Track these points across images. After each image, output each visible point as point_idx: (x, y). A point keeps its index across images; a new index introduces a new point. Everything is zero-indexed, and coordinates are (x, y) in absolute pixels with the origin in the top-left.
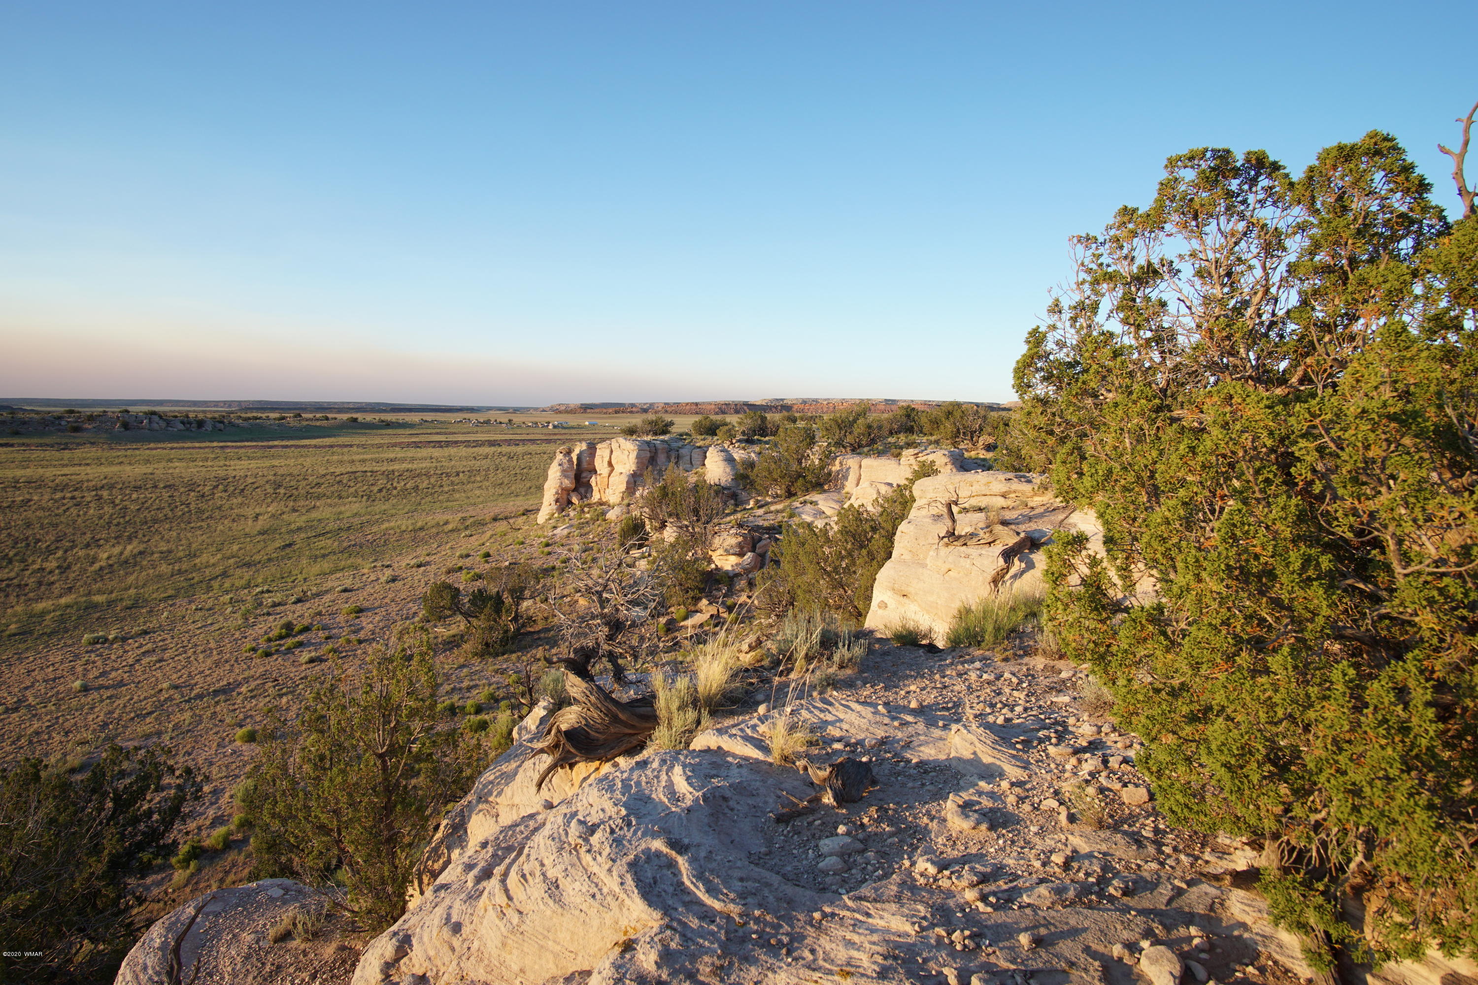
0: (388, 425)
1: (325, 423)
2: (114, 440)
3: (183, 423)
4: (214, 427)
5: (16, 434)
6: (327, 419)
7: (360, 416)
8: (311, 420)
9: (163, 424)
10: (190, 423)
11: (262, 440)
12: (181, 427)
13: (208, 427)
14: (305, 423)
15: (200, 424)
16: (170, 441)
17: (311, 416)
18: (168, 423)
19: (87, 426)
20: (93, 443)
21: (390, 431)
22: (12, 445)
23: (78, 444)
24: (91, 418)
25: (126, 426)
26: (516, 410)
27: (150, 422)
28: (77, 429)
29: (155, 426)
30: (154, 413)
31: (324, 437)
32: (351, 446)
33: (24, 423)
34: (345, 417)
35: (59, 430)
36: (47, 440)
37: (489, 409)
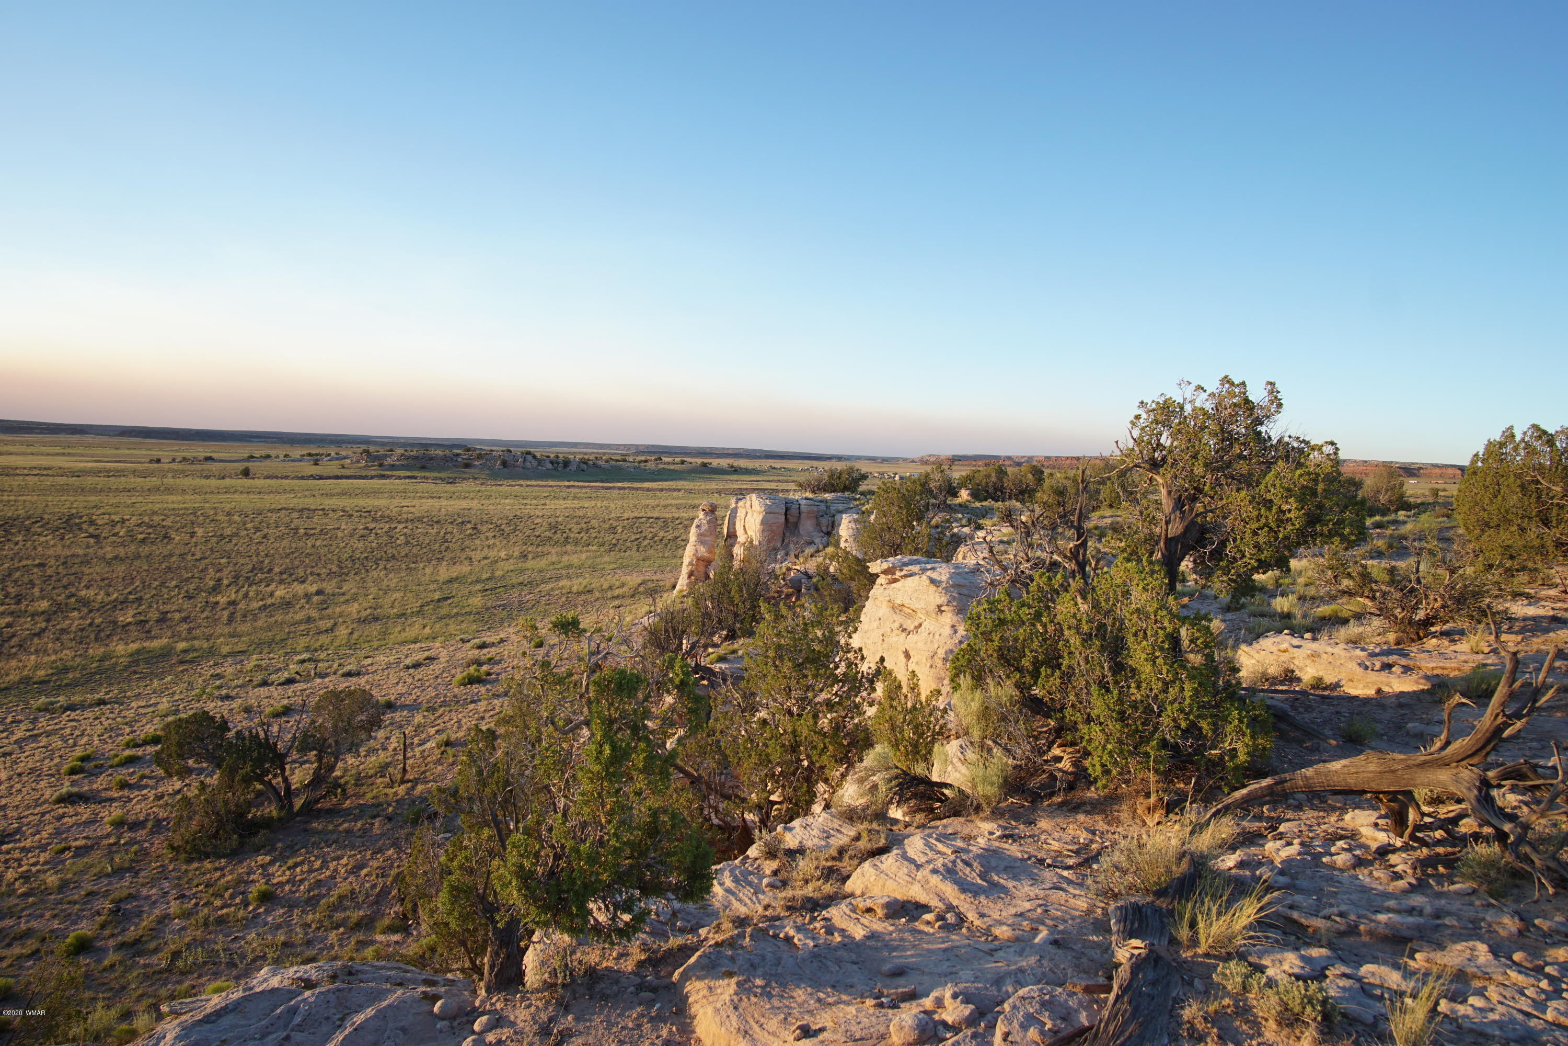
0: (735, 471)
1: (678, 467)
2: (495, 476)
3: (552, 463)
4: (578, 467)
5: (423, 468)
6: (683, 462)
7: (714, 462)
8: (668, 463)
9: (535, 463)
10: (558, 463)
11: (607, 481)
12: (550, 466)
13: (573, 467)
14: (661, 466)
15: (566, 463)
16: (536, 479)
17: (670, 459)
18: (540, 462)
19: (476, 463)
20: (475, 479)
21: (735, 477)
22: (416, 478)
23: (464, 479)
24: (480, 456)
25: (504, 464)
26: (885, 460)
27: (524, 461)
28: (467, 466)
29: (528, 464)
30: (529, 453)
31: (666, 480)
32: (679, 490)
33: (431, 459)
34: (699, 461)
35: (455, 466)
36: (443, 475)
37: (858, 458)
